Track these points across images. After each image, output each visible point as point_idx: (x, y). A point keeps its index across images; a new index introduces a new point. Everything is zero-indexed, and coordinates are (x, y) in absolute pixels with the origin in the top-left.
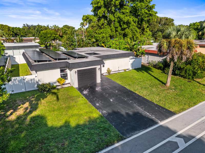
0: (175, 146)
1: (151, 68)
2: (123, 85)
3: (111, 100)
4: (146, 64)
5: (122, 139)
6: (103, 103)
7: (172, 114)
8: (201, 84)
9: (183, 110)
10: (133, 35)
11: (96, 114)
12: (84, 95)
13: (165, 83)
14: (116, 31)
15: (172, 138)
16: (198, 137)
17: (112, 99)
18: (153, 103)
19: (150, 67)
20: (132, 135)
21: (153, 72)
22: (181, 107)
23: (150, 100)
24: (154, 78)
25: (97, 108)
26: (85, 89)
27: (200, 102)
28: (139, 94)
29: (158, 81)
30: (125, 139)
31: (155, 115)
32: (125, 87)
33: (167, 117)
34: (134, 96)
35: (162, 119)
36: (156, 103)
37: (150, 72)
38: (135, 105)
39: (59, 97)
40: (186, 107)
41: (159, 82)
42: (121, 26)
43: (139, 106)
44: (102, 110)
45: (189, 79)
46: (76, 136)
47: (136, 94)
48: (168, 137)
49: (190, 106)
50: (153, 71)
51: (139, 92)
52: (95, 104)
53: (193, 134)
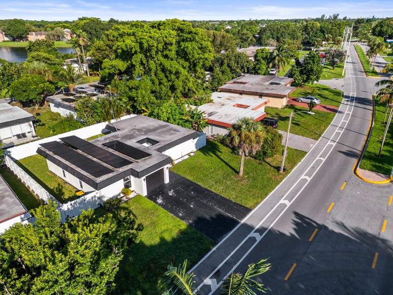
0: (253, 240)
1: (218, 145)
2: (195, 181)
3: (192, 206)
4: (211, 137)
5: (216, 244)
6: (184, 212)
7: (248, 210)
8: (272, 166)
9: (257, 204)
10: (185, 86)
11: (184, 225)
12: (160, 205)
13: (238, 171)
14: (160, 83)
15: (252, 234)
16: (270, 228)
17: (191, 204)
18: (231, 201)
19: (216, 142)
20: (222, 239)
21: (221, 152)
22: (255, 201)
23: (228, 198)
24: (225, 165)
25: (182, 218)
26: (157, 196)
27: (271, 191)
28: (216, 192)
29: (230, 169)
30: (218, 243)
31: (236, 215)
32: (199, 183)
33: (245, 215)
34: (211, 195)
35: (242, 218)
36: (233, 201)
37: (219, 154)
38: (215, 207)
39: (135, 213)
40: (260, 199)
41: (232, 171)
42: (167, 77)
43: (220, 208)
44: (188, 220)
45: (260, 160)
46: (178, 251)
47: (212, 192)
48: (249, 234)
49: (262, 199)
50: (221, 150)
51: (215, 189)
52: (179, 215)
53: (266, 227)
